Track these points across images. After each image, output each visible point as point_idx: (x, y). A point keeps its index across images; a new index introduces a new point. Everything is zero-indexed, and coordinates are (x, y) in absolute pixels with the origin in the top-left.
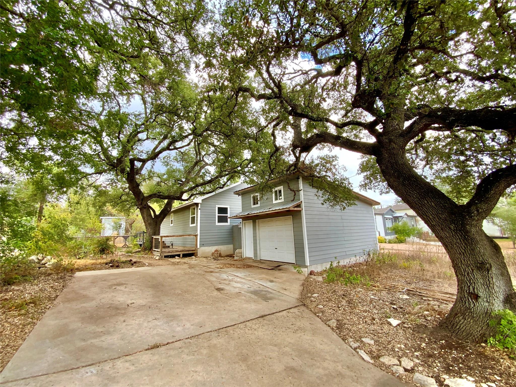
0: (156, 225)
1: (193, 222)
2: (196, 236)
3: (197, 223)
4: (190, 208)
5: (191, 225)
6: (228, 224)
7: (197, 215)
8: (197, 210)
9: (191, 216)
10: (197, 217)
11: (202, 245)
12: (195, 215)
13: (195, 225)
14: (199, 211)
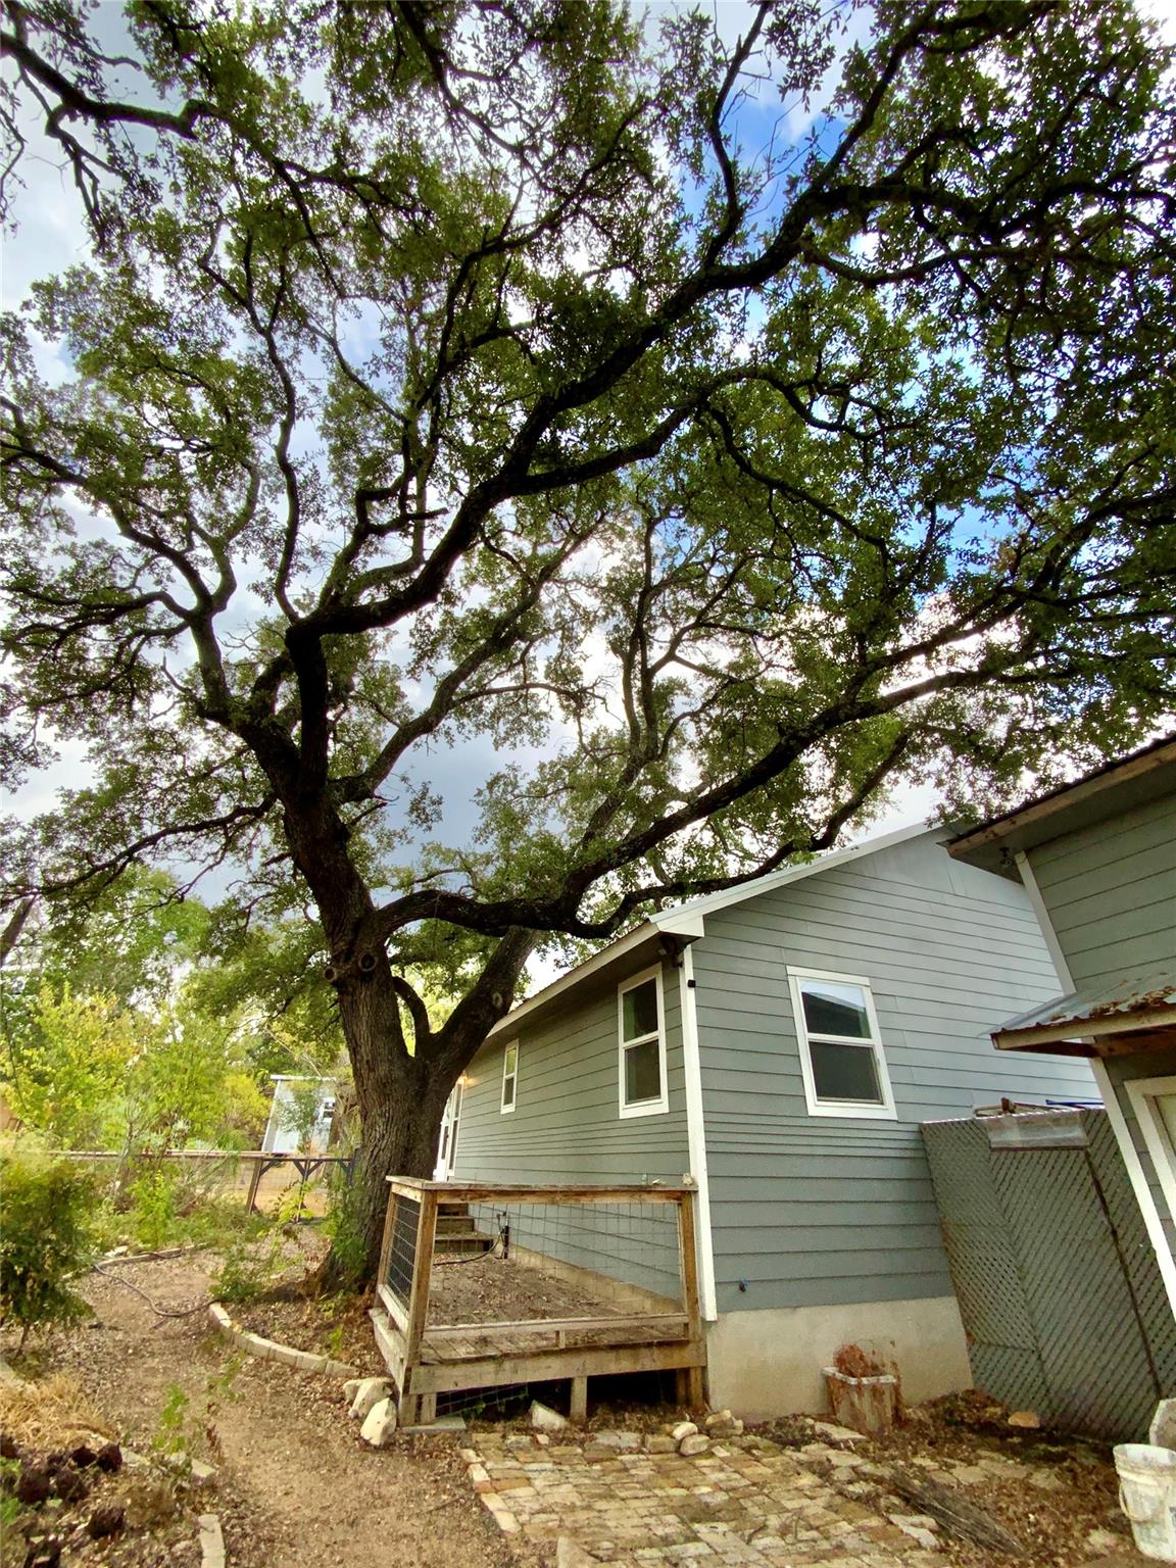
0: (420, 1096)
1: (644, 1085)
2: (684, 1197)
3: (678, 1091)
4: (615, 992)
5: (628, 1111)
6: (886, 1110)
7: (675, 1028)
8: (673, 991)
9: (623, 1045)
10: (676, 1048)
11: (737, 1291)
12: (660, 1034)
13: (659, 1106)
14: (688, 998)
